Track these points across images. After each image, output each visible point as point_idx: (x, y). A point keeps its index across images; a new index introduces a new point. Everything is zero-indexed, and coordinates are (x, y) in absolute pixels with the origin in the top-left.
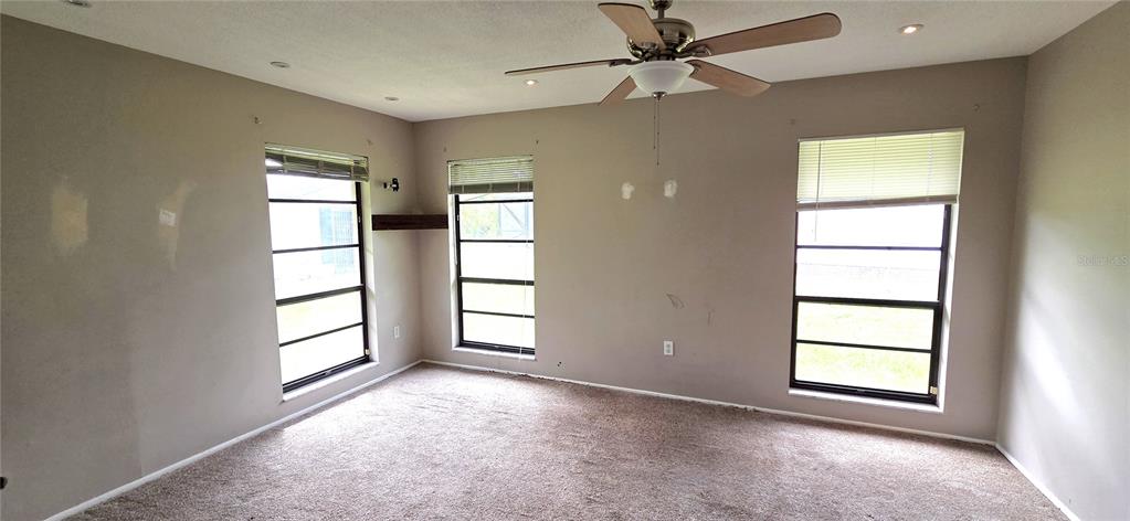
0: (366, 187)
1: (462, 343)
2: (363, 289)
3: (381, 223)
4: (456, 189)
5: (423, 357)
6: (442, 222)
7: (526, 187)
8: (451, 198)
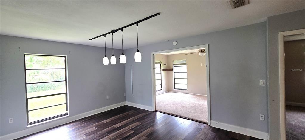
0: (162, 65)
1: (175, 89)
2: (161, 79)
3: (164, 70)
4: (174, 65)
5: (169, 90)
6: (172, 70)
7: (185, 64)
8: (173, 66)
